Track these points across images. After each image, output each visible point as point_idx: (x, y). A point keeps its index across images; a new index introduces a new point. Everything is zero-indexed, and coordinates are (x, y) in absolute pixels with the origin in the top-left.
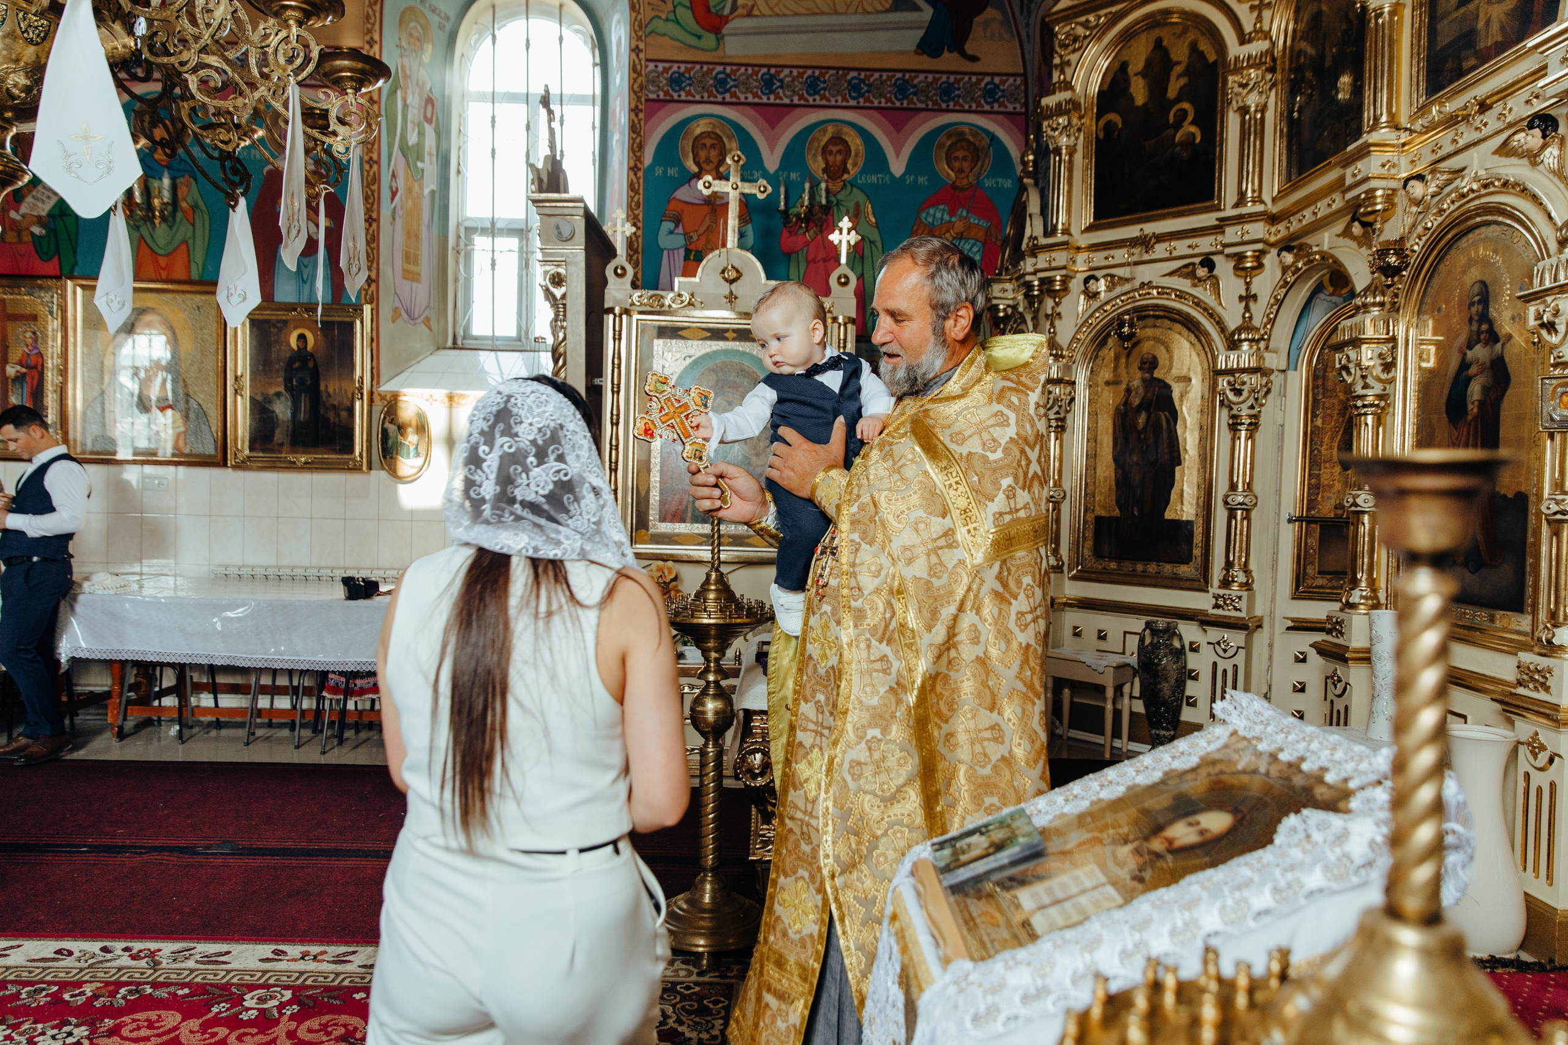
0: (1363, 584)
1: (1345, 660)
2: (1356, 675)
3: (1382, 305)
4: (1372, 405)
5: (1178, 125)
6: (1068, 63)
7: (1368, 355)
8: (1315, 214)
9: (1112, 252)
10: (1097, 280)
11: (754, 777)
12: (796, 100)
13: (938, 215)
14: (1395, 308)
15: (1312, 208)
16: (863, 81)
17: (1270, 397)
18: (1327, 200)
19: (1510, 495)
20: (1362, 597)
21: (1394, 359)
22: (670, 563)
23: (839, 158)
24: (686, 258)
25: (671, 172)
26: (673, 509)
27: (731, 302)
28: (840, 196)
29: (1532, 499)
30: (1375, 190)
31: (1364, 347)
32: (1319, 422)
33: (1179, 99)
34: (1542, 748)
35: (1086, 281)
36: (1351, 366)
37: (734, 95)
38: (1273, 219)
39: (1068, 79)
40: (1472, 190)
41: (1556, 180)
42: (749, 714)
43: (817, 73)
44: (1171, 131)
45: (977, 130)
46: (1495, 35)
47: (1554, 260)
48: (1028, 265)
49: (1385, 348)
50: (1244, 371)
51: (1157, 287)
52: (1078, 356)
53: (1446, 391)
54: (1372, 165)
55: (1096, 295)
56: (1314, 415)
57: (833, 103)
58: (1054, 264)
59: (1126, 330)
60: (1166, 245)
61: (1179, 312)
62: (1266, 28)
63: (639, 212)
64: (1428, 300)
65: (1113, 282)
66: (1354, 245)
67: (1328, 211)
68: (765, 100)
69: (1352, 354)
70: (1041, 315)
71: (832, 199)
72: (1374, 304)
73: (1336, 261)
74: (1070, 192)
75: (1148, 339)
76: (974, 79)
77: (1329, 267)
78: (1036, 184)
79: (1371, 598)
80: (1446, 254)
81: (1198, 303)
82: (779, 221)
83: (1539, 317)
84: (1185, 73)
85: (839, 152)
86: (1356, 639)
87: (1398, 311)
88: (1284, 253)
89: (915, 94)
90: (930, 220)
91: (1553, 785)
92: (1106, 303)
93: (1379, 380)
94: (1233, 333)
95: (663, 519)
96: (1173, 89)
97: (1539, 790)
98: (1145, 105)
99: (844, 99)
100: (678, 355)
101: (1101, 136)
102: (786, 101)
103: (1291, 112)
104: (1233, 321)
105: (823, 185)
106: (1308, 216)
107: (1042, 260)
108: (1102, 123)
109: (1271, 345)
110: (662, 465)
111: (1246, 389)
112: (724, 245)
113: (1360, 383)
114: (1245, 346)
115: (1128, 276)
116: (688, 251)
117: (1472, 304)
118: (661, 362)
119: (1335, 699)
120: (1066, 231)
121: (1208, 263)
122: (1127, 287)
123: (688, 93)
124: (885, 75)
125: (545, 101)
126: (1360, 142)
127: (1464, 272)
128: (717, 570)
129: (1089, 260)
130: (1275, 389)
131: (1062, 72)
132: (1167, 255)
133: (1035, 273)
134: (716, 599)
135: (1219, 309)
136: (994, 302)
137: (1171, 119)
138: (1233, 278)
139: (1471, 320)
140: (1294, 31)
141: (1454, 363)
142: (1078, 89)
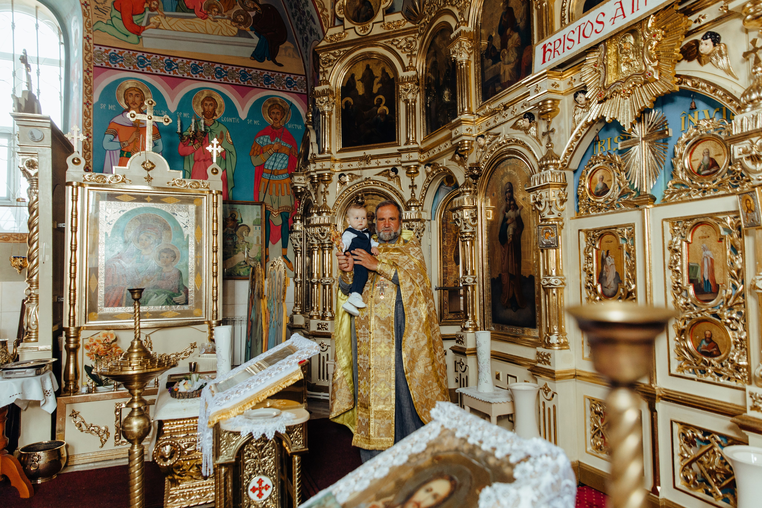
0: (470, 319)
1: (465, 355)
2: (470, 361)
3: (470, 191)
4: (469, 237)
5: (378, 106)
6: (327, 71)
7: (466, 214)
8: (439, 150)
9: (351, 163)
10: (345, 176)
11: (165, 460)
12: (186, 75)
13: (265, 140)
14: (476, 193)
15: (438, 147)
16: (223, 70)
17: (425, 232)
18: (444, 144)
19: (527, 277)
20: (470, 325)
21: (477, 216)
22: (112, 331)
23: (211, 108)
24: (121, 155)
25: (111, 107)
26: (114, 299)
27: (149, 181)
28: (212, 127)
29: (536, 278)
30: (464, 140)
31: (464, 210)
32: (445, 244)
33: (378, 94)
34: (549, 390)
35: (340, 176)
36: (460, 219)
37: (149, 69)
38: (422, 151)
39: (327, 79)
40: (503, 143)
41: (535, 140)
42: (161, 423)
43: (197, 62)
44: (375, 108)
45: (283, 100)
46: (507, 78)
47: (538, 175)
48: (311, 167)
49: (472, 211)
50: (413, 220)
51: (373, 180)
52: (338, 213)
53: (499, 231)
54: (463, 129)
55: (345, 183)
56: (444, 241)
57: (207, 79)
58: (324, 167)
59: (360, 200)
60: (376, 161)
61: (383, 192)
62: (414, 65)
63: (91, 128)
64: (489, 190)
65: (353, 177)
66: (456, 164)
67: (445, 149)
68: (167, 73)
69: (460, 214)
70: (319, 192)
71: (208, 128)
72: (467, 191)
73: (450, 172)
74: (330, 133)
75: (370, 205)
76: (281, 75)
77: (447, 174)
78: (314, 128)
79: (474, 325)
80: (495, 170)
81: (391, 188)
82: (177, 139)
83: (534, 199)
84: (380, 82)
85: (211, 104)
86: (469, 345)
87: (477, 194)
88: (427, 167)
89: (251, 79)
90: (261, 142)
91: (554, 406)
92: (350, 187)
93: (471, 225)
94: (407, 203)
95: (107, 305)
96: (376, 88)
97: (549, 409)
98: (363, 95)
99: (213, 78)
100: (116, 210)
101: (344, 108)
102: (181, 75)
103: (426, 104)
104: (407, 197)
105: (202, 121)
106: (436, 151)
107: (318, 165)
108: (344, 101)
109: (424, 209)
110: (106, 274)
111: (414, 228)
112: (144, 149)
113: (463, 227)
114: (413, 209)
115: (359, 174)
116: (122, 152)
117: (506, 192)
118: (105, 214)
119: (462, 373)
120: (329, 152)
121: (395, 170)
122: (359, 180)
123: (121, 65)
124: (235, 68)
125: (24, 59)
126: (457, 119)
127: (502, 178)
128: (138, 339)
129: (340, 166)
130: (426, 228)
131: (324, 75)
132: (376, 165)
133: (315, 172)
134: (139, 357)
135: (401, 192)
136: (295, 185)
137: (375, 103)
138: (406, 178)
139: (506, 199)
140: (426, 68)
141: (501, 218)
142: (332, 84)
